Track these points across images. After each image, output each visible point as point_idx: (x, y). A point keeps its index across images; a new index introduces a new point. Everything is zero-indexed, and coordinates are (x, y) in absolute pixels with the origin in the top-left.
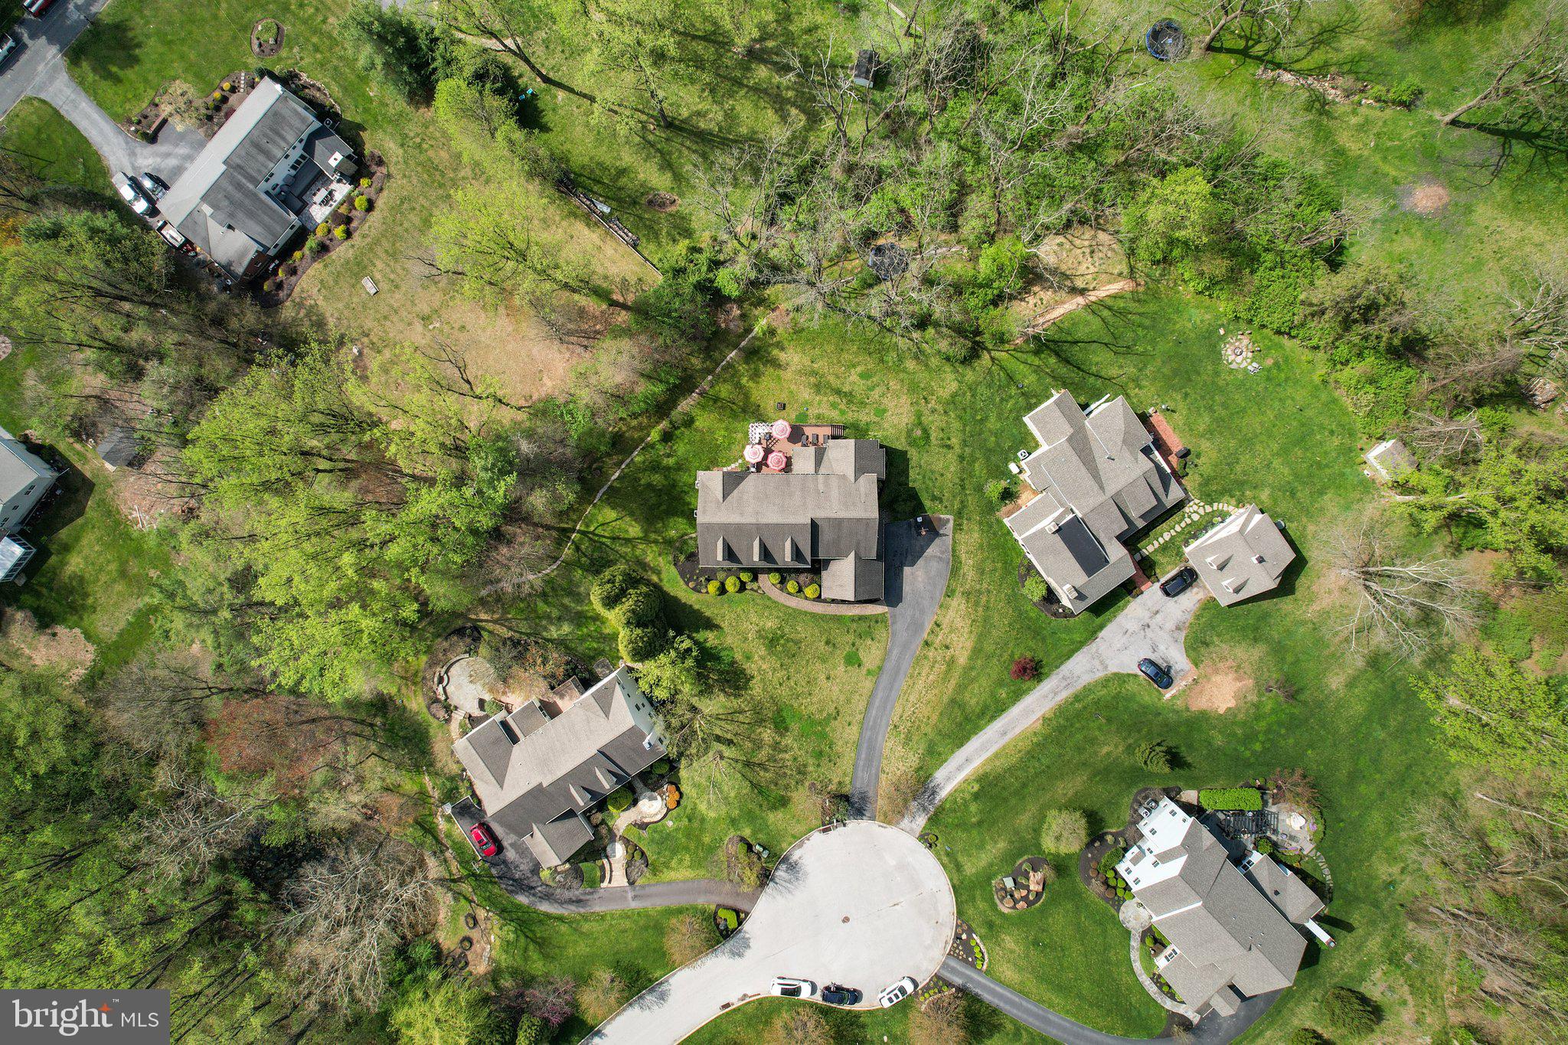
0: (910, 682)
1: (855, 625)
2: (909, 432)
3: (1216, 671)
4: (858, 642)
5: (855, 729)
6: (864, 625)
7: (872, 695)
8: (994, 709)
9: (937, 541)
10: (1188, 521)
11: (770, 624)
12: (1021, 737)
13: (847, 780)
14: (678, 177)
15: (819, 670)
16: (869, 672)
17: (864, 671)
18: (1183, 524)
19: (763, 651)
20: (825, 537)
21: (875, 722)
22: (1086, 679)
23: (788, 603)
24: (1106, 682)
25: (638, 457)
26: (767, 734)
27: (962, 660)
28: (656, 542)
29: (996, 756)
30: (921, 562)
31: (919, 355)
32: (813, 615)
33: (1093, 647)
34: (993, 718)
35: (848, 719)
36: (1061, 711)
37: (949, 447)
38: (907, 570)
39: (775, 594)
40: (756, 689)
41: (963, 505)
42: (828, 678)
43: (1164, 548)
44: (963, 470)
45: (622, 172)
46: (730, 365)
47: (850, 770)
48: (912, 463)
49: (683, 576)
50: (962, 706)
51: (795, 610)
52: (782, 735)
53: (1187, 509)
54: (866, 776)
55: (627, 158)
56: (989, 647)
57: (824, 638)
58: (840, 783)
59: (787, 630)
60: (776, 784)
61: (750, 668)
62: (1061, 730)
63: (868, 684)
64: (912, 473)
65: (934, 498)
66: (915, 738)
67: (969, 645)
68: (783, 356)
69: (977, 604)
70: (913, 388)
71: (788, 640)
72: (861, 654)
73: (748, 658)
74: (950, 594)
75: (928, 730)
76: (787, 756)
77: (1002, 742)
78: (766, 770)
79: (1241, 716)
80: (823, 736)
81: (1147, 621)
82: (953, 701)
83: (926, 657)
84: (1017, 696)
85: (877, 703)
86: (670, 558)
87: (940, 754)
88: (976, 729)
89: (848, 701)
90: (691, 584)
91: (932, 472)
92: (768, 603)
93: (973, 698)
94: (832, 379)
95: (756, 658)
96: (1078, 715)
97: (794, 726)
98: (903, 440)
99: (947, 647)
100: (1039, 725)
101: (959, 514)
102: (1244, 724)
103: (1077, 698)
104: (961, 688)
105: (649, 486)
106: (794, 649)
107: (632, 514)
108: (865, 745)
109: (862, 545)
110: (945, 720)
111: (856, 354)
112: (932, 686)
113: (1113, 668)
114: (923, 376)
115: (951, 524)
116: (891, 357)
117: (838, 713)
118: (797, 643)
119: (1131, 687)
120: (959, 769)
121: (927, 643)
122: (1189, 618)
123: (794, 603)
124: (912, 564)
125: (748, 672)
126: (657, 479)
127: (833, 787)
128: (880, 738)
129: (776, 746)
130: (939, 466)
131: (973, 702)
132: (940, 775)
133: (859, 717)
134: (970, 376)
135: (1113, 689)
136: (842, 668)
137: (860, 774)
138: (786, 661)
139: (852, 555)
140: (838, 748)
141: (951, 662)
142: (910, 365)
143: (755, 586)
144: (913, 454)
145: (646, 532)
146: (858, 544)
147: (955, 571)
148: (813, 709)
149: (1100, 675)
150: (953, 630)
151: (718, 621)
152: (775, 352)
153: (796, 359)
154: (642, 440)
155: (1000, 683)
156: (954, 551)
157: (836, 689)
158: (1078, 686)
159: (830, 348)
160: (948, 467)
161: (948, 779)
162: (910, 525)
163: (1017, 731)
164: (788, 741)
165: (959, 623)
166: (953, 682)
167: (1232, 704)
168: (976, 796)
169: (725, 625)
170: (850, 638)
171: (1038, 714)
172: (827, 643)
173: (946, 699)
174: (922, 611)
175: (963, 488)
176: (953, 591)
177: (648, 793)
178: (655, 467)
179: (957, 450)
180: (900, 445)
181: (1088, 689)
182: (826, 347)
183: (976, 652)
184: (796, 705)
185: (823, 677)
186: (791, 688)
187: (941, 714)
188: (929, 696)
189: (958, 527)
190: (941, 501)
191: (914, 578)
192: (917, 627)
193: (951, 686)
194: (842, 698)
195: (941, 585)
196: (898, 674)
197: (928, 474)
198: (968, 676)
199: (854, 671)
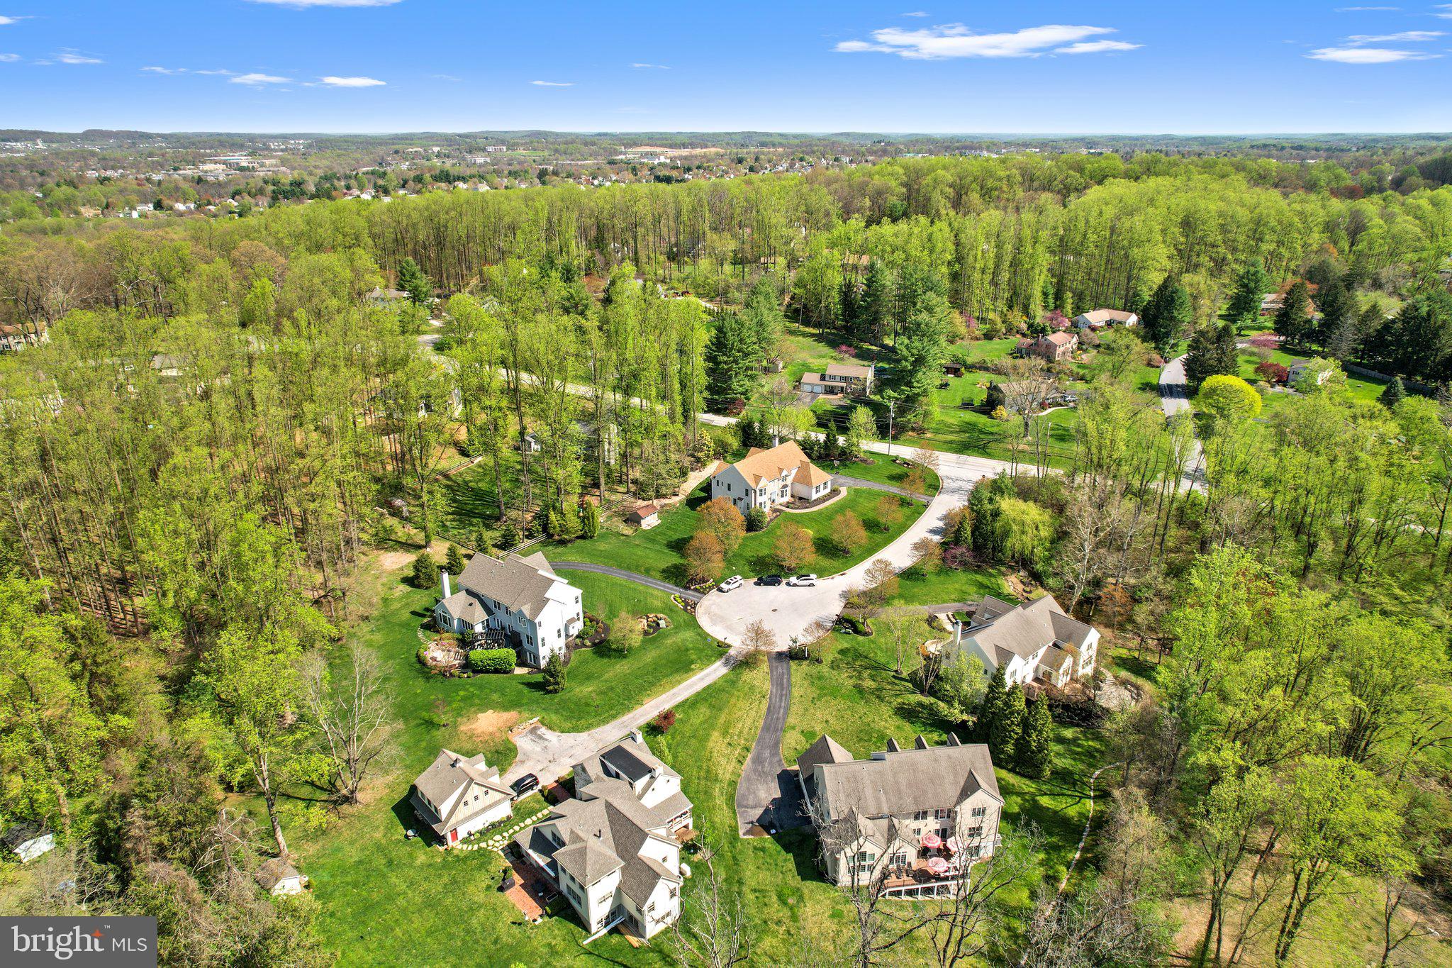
0: (756, 724)
2: (801, 898)
3: (491, 734)
5: (796, 694)
7: (786, 714)
8: (683, 705)
9: (753, 818)
10: (505, 834)
12: (658, 694)
13: (795, 666)
15: (836, 725)
16: (793, 728)
17: (798, 729)
18: (511, 831)
21: (781, 700)
22: (608, 727)
24: (588, 728)
26: (868, 684)
27: (715, 735)
29: (680, 683)
30: (766, 802)
34: (686, 701)
35: (803, 698)
36: (628, 709)
37: (756, 890)
38: (778, 795)
40: (886, 709)
41: (732, 844)
42: (827, 721)
44: (736, 872)
47: (794, 671)
48: (793, 870)
50: (712, 707)
52: (856, 684)
53: (506, 842)
54: (780, 670)
56: (694, 741)
58: (800, 665)
60: (851, 659)
61: (895, 721)
62: (628, 698)
63: (792, 720)
64: (792, 864)
65: (764, 848)
66: (746, 689)
67: (711, 744)
69: (708, 772)
71: (870, 740)
72: (803, 739)
73: (899, 725)
74: (733, 782)
75: (737, 694)
76: (848, 673)
77: (672, 692)
78: (861, 665)
79: (473, 708)
80: (821, 688)
81: (552, 765)
82: (719, 709)
83: (746, 740)
84: (666, 714)
85: (782, 709)
87: (726, 680)
88: (698, 694)
89: (806, 708)
91: (768, 869)
93: (704, 711)
95: (892, 726)
96: (613, 708)
97: (847, 690)
98: (807, 889)
99: (730, 744)
100: (647, 699)
101: (735, 838)
102: (472, 705)
103: (614, 717)
104: (714, 717)
106: (862, 735)
107: (1054, 812)
108: (785, 685)
110: (724, 699)
112: (738, 719)
113: (583, 735)
115: (741, 832)
117: (813, 701)
118: (861, 740)
120: (707, 675)
121: (748, 750)
122: (517, 761)
124: (774, 800)
125: (896, 718)
127: (805, 663)
128: (774, 689)
129: (859, 678)
130: (763, 874)
131: (703, 709)
132: (723, 671)
133: (794, 701)
135: (583, 723)
136: (817, 728)
137: (785, 670)
140: (807, 682)
141: (725, 733)
144: (794, 880)
145: (1035, 800)
147: (731, 799)
148: (834, 702)
149: (593, 731)
150: (728, 757)
155: (680, 721)
156: (734, 813)
157: (818, 715)
158: (613, 723)
160: (754, 873)
161: (716, 669)
163: (664, 696)
164: (850, 682)
165: (723, 761)
166: (721, 721)
167: (480, 716)
168: (692, 662)
171: (647, 705)
173: (726, 710)
174: (755, 770)
175: (734, 858)
176: (729, 784)
179: (746, 888)
180: (810, 884)
181: (605, 721)
183: (705, 740)
184: (849, 702)
185: (832, 721)
186: (856, 711)
187: (728, 702)
188: (739, 713)
189: (734, 829)
190: (755, 848)
191: (769, 792)
192: (758, 760)
193: (722, 719)
194: (812, 711)
195: (741, 788)
196: (766, 728)
197: (773, 867)
198: (710, 724)
199: (805, 727)
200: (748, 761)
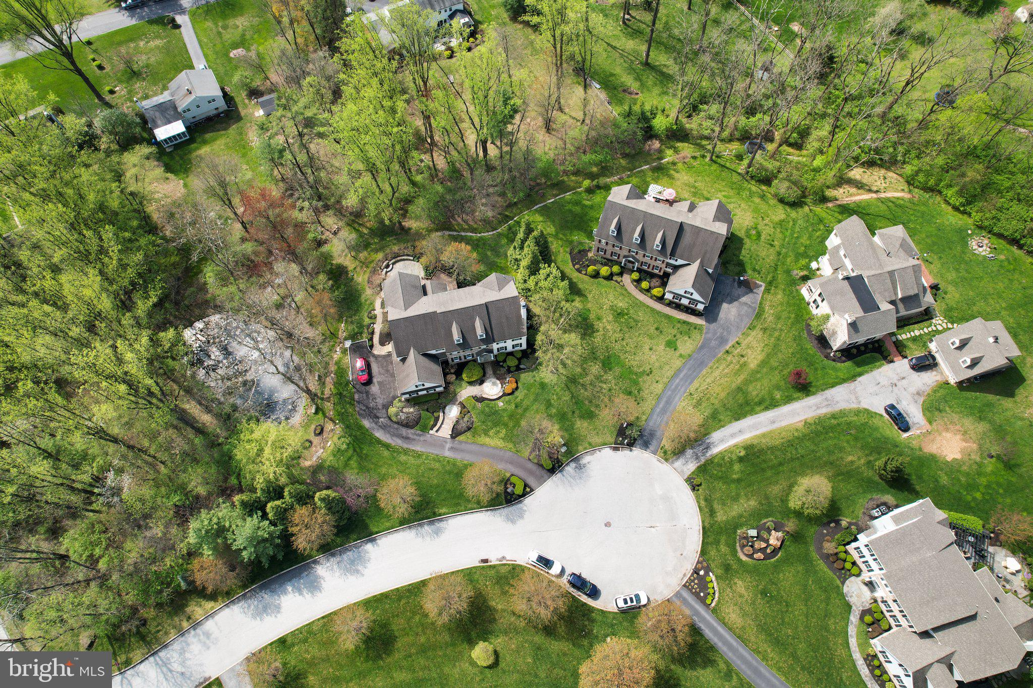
0: (710, 371)
1: (679, 325)
2: (748, 231)
3: (947, 430)
4: (678, 336)
5: (660, 386)
6: (685, 327)
7: (679, 370)
8: (771, 404)
9: (751, 295)
10: (934, 329)
11: (621, 304)
12: (784, 429)
13: (644, 417)
14: (643, 85)
15: (647, 343)
16: (681, 356)
17: (678, 354)
18: (930, 329)
19: (611, 318)
20: (687, 239)
21: (676, 387)
22: (842, 405)
23: (638, 297)
24: (858, 412)
25: (568, 195)
26: (595, 368)
27: (753, 365)
28: (561, 239)
29: (764, 435)
30: (736, 303)
31: (763, 197)
32: (653, 310)
33: (852, 385)
34: (767, 408)
35: (657, 379)
36: (820, 421)
37: (772, 245)
38: (725, 306)
39: (631, 288)
40: (598, 339)
41: (774, 278)
42: (651, 349)
43: (914, 339)
44: (778, 260)
45: (612, 75)
46: (642, 171)
47: (648, 412)
48: (746, 246)
49: (572, 261)
50: (745, 394)
51: (641, 302)
52: (606, 372)
53: (934, 321)
54: (659, 420)
55: (618, 70)
56: (774, 363)
57: (656, 325)
58: (638, 418)
59: (631, 312)
60: (590, 402)
61: (599, 325)
62: (817, 434)
63: (678, 363)
64: (743, 252)
65: (754, 270)
66: (704, 405)
67: (760, 357)
68: (676, 175)
69: (771, 335)
70: (756, 210)
71: (630, 318)
72: (679, 343)
73: (599, 319)
74: (752, 328)
75: (716, 402)
76: (605, 386)
77: (770, 428)
78: (586, 390)
79: (965, 468)
80: (636, 383)
81: (895, 381)
82: (739, 389)
83: (725, 359)
84: (788, 400)
85: (681, 375)
86: (568, 250)
87: (720, 421)
88: (752, 412)
89: (661, 368)
90: (577, 266)
91: (757, 256)
92: (624, 292)
93: (755, 391)
94: (705, 193)
95: (605, 320)
96: (832, 428)
97: (617, 370)
98: (743, 232)
99: (742, 356)
100: (801, 425)
101: (770, 283)
102: (968, 474)
103: (834, 416)
104: (747, 382)
105: (570, 211)
106: (633, 324)
107: (553, 222)
108: (664, 399)
109: (708, 255)
110: (730, 399)
111: (724, 187)
112: (726, 375)
113: (865, 404)
114: (763, 207)
115: (763, 288)
116: (745, 194)
117: (651, 372)
118: (636, 321)
119: (876, 422)
120: (733, 436)
121: (727, 352)
122: (928, 390)
123: (642, 297)
124: (730, 302)
125: (596, 327)
126: (577, 209)
127: (631, 418)
128: (677, 398)
129: (598, 378)
130: (763, 254)
131: (754, 393)
132: (716, 436)
133: (665, 380)
134: (793, 214)
135: (863, 419)
136: (662, 347)
137: (655, 417)
138: (625, 329)
139: (699, 261)
140: (645, 394)
141: (745, 364)
142: (757, 200)
143: (619, 279)
144: (747, 241)
145: (557, 233)
146: (705, 253)
147: (759, 315)
148: (634, 363)
149: (854, 406)
150: (749, 347)
151: (586, 293)
152: (672, 172)
153: (685, 178)
154: (574, 189)
155: (778, 388)
156: (761, 303)
157: (654, 358)
158: (837, 408)
159: (708, 179)
160: (768, 256)
161: (722, 441)
162: (734, 280)
163: (784, 424)
164: (609, 377)
165: (755, 344)
166: (742, 377)
167: (958, 456)
168: (741, 460)
169: (590, 297)
170: (675, 332)
171: (802, 418)
172: (657, 329)
173: (734, 386)
174: (729, 333)
175: (776, 269)
176: (754, 327)
177: (494, 380)
178: (577, 203)
179: (777, 248)
180: (741, 234)
181: (843, 413)
182: (706, 178)
183: (763, 363)
184: (622, 357)
185: (647, 347)
186: (623, 346)
187: (728, 394)
188: (722, 381)
189: (767, 290)
190: (759, 273)
191: (728, 311)
192: (723, 341)
193: (740, 379)
194: (657, 364)
195: (747, 322)
196: (702, 364)
197: (754, 256)
198: (754, 376)
199: (671, 352)
200: (730, 344)
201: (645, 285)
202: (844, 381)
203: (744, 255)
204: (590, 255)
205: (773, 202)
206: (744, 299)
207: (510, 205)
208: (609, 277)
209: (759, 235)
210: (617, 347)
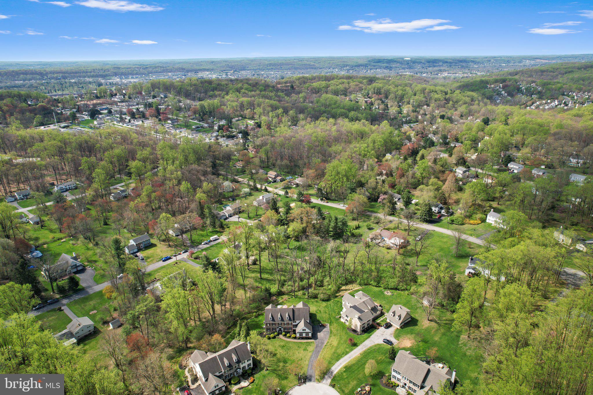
0: (322, 352)
1: (305, 343)
2: (316, 311)
3: (404, 340)
4: (307, 346)
5: (307, 362)
6: (308, 344)
8: (347, 353)
9: (326, 328)
11: (282, 344)
12: (355, 357)
13: (306, 372)
14: (262, 284)
15: (296, 352)
17: (309, 351)
18: (385, 317)
19: (280, 349)
20: (296, 313)
21: (313, 360)
22: (370, 345)
23: (287, 340)
24: (375, 345)
25: (249, 320)
27: (336, 345)
29: (349, 362)
30: (322, 332)
31: (317, 302)
32: (294, 342)
33: (370, 339)
34: (346, 354)
35: (305, 360)
36: (365, 352)
37: (326, 313)
38: (318, 334)
39: (284, 338)
40: (278, 356)
41: (331, 321)
42: (299, 353)
43: (382, 321)
44: (330, 315)
47: (306, 370)
48: (317, 316)
50: (337, 353)
51: (289, 341)
52: (286, 364)
53: (385, 315)
54: (311, 371)
56: (342, 342)
57: (297, 346)
58: (303, 373)
59: (287, 345)
60: (284, 374)
61: (277, 352)
62: (366, 356)
63: (310, 354)
65: (323, 321)
66: (325, 361)
67: (337, 342)
69: (337, 336)
70: (316, 306)
72: (308, 348)
73: (276, 350)
74: (330, 337)
75: (329, 359)
76: (287, 368)
77: (350, 359)
79: (414, 347)
80: (298, 363)
81: (382, 333)
82: (334, 353)
84: (352, 350)
85: (313, 356)
87: (332, 363)
88: (342, 357)
89: (305, 357)
92: (282, 340)
93: (339, 351)
95: (278, 350)
96: (370, 352)
97: (290, 362)
99: (331, 344)
100: (359, 355)
101: (330, 323)
102: (416, 348)
103: (368, 349)
104: (336, 350)
105: (252, 324)
106: (289, 348)
108: (310, 365)
109: (305, 317)
110: (333, 356)
112: (328, 351)
113: (376, 343)
114: (318, 304)
115: (328, 325)
116: (311, 302)
117: (302, 359)
119: (382, 346)
120: (339, 365)
121: (325, 346)
122: (393, 332)
124: (320, 332)
127: (301, 374)
129: (284, 366)
130: (324, 316)
132: (333, 368)
133: (308, 359)
134: (329, 303)
135: (378, 347)
136: (302, 351)
137: (309, 371)
138: (287, 350)
139: (303, 320)
140: (303, 365)
141: (333, 346)
142: (315, 303)
143: (278, 337)
144: (317, 314)
147: (331, 332)
148: (295, 358)
149: (373, 344)
150: (332, 342)
152: (283, 303)
153: (288, 303)
154: (250, 318)
155: (347, 348)
156: (330, 329)
157: (301, 355)
158: (368, 347)
160: (326, 316)
161: (336, 368)
162: (318, 325)
163: (353, 357)
164: (288, 365)
165: (333, 340)
167: (411, 345)
168: (345, 371)
170: (305, 346)
171: (359, 353)
173: (332, 352)
174: (324, 340)
175: (330, 318)
177: (244, 380)
178: (254, 321)
179: (328, 313)
180: (314, 312)
181: (371, 347)
183: (338, 344)
184: (290, 358)
187: (331, 355)
188: (327, 353)
189: (330, 325)
190: (325, 321)
191: (320, 335)
192: (322, 343)
193: (333, 350)
194: (303, 356)
195: (328, 336)
196: (319, 352)
197: (321, 317)
198: (337, 348)
199: (306, 351)
200: (325, 343)
201: (288, 335)
202: (367, 339)
203: (318, 318)
204: (265, 333)
205: (321, 302)
206: (324, 330)
207: (229, 328)
208: (274, 337)
209: (320, 311)
210: (287, 356)
